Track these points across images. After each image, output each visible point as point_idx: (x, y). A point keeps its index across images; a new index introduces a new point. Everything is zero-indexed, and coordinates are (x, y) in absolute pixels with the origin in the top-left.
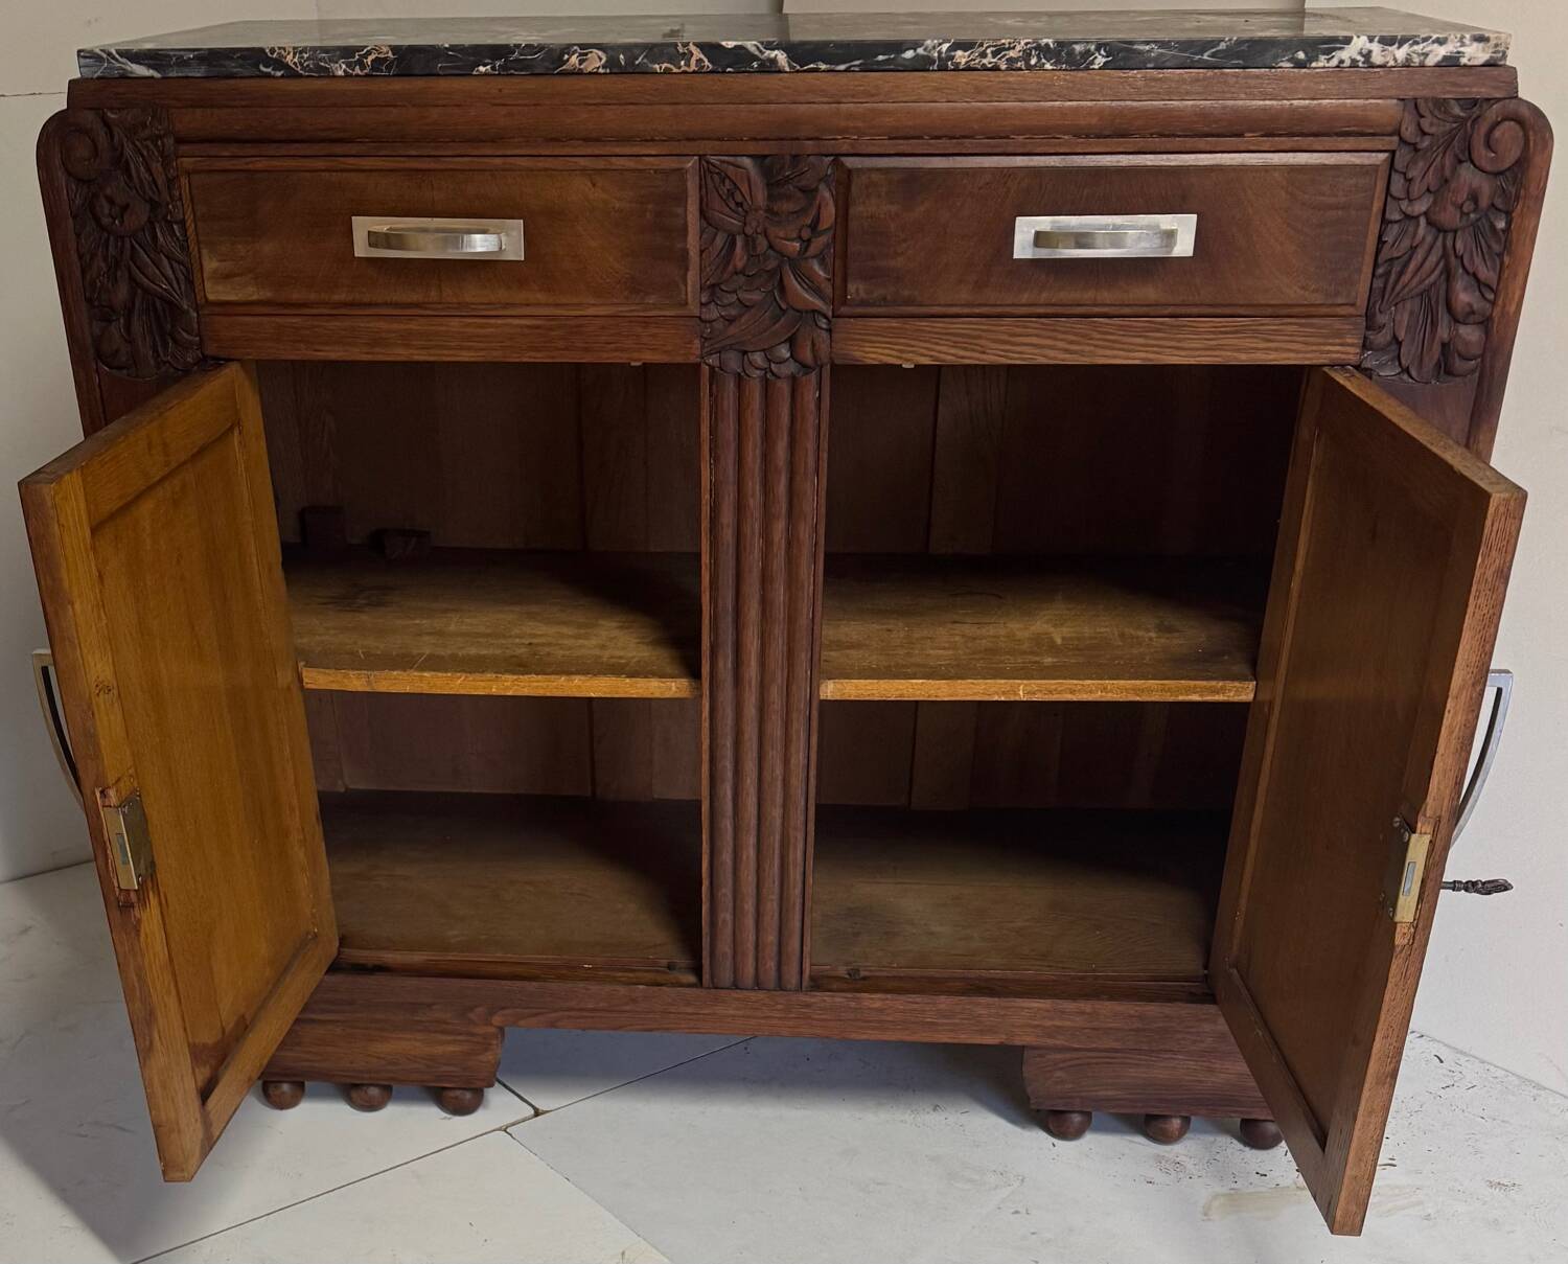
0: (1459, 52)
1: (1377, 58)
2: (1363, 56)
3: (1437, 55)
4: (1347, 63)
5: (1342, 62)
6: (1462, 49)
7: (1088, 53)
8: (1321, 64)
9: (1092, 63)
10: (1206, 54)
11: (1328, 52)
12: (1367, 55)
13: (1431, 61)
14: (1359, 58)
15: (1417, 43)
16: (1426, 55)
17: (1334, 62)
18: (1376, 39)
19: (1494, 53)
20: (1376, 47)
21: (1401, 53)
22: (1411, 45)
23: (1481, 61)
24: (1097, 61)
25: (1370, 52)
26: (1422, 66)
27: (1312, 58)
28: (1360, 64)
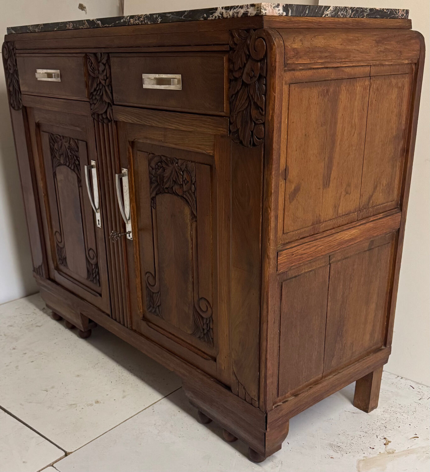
0: (247, 11)
1: (225, 16)
2: (221, 15)
3: (241, 13)
4: (217, 18)
5: (216, 17)
6: (248, 10)
7: (157, 18)
8: (210, 19)
9: (158, 21)
10: (183, 16)
11: (212, 13)
12: (222, 14)
13: (240, 15)
14: (220, 15)
15: (235, 8)
16: (238, 13)
17: (214, 17)
18: (224, 8)
19: (257, 11)
20: (224, 11)
21: (231, 13)
22: (233, 9)
23: (254, 14)
24: (159, 21)
25: (223, 13)
26: (237, 17)
27: (208, 16)
28: (221, 18)
